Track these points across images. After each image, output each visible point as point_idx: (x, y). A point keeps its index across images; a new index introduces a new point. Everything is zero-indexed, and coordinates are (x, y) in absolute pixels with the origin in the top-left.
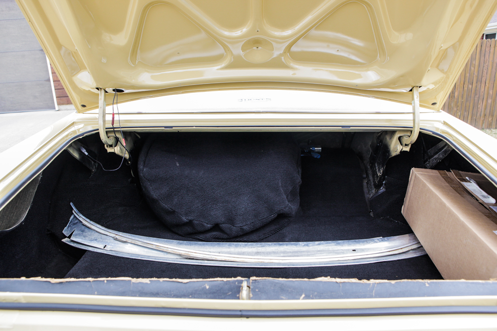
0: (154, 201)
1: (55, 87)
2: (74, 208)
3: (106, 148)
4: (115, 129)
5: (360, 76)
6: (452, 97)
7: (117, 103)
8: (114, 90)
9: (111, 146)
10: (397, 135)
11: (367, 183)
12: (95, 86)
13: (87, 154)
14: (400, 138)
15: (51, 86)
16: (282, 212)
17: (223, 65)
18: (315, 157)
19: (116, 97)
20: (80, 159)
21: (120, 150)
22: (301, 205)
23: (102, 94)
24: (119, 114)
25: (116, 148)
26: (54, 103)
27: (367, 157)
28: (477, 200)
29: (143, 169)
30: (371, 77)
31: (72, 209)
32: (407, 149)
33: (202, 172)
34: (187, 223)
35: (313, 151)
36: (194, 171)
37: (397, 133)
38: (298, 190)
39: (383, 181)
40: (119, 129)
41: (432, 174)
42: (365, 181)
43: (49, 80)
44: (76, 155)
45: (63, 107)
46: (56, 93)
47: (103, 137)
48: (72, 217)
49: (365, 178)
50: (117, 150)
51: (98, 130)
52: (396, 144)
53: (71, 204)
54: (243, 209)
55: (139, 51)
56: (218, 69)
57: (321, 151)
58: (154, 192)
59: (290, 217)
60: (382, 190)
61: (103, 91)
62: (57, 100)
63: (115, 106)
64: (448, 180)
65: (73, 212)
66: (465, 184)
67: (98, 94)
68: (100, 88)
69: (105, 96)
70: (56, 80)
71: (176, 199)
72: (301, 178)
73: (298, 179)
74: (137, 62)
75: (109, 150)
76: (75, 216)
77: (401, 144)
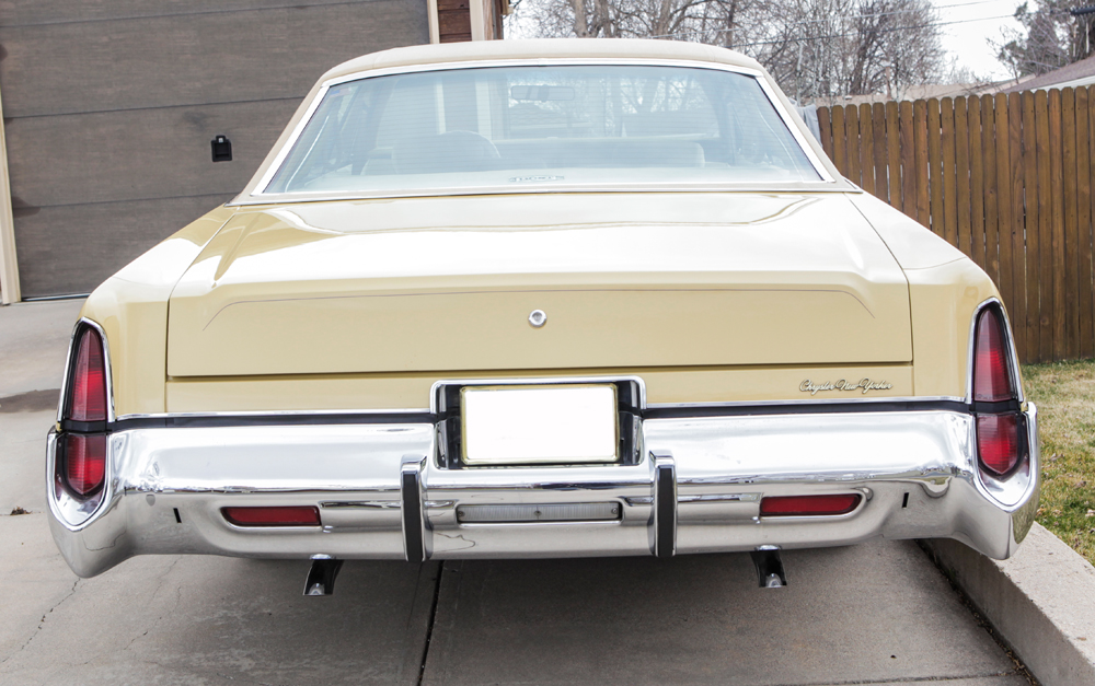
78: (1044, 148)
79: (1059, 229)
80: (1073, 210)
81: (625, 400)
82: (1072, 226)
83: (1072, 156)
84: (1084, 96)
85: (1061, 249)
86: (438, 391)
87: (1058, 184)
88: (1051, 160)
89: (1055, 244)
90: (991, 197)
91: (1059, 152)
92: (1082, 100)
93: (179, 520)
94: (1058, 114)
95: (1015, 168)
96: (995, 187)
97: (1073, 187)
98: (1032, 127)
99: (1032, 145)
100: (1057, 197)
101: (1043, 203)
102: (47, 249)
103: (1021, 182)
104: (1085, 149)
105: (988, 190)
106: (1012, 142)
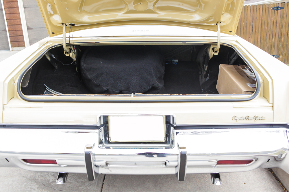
0: (89, 80)
1: (9, 34)
2: (46, 87)
3: (65, 54)
4: (71, 44)
5: (192, 17)
6: (279, 41)
7: (72, 31)
8: (70, 24)
9: (67, 53)
10: (212, 47)
11: (201, 77)
12: (61, 22)
13: (54, 58)
14: (213, 49)
15: (7, 34)
16: (153, 86)
17: (124, 12)
18: (174, 64)
19: (71, 28)
20: (50, 61)
21: (72, 55)
22: (164, 85)
23: (64, 27)
24: (73, 37)
25: (70, 54)
26: (9, 46)
27: (201, 63)
28: (247, 76)
29: (84, 65)
30: (196, 17)
31: (45, 87)
32: (217, 54)
33: (114, 65)
34: (106, 90)
35: (174, 61)
36: (109, 65)
37: (211, 46)
38: (163, 77)
39: (208, 73)
40: (73, 44)
41: (229, 67)
42: (200, 76)
43: (5, 30)
44: (49, 59)
45: (15, 48)
46: (10, 39)
47: (65, 47)
48: (45, 91)
49: (201, 74)
50: (71, 55)
51: (62, 44)
52: (211, 52)
53: (45, 85)
54: (134, 83)
55: (84, 5)
56: (121, 14)
57: (178, 61)
58: (89, 75)
59: (158, 89)
60: (208, 78)
61: (65, 25)
62: (11, 44)
63: (71, 33)
64: (237, 69)
65: (46, 88)
66: (244, 70)
67: (62, 27)
68: (63, 23)
69: (66, 27)
70: (10, 30)
71: (101, 79)
72: (165, 71)
73: (163, 71)
74: (82, 10)
75: (67, 55)
76: (47, 91)
77: (214, 52)
78: (258, 18)
79: (259, 37)
80: (263, 33)
81: (168, 120)
82: (262, 36)
83: (264, 20)
84: (268, 6)
85: (260, 41)
86: (100, 118)
87: (260, 27)
88: (259, 21)
89: (258, 40)
90: (245, 29)
91: (261, 19)
92: (267, 7)
93: (8, 161)
94: (262, 10)
95: (251, 23)
96: (246, 27)
97: (263, 27)
98: (255, 13)
99: (255, 17)
100: (260, 29)
101: (256, 31)
102: (35, 37)
103: (252, 26)
104: (267, 18)
105: (244, 28)
106: (251, 17)
